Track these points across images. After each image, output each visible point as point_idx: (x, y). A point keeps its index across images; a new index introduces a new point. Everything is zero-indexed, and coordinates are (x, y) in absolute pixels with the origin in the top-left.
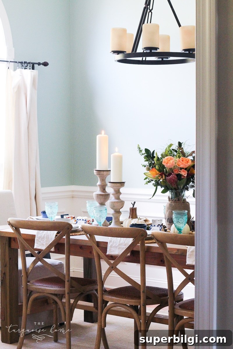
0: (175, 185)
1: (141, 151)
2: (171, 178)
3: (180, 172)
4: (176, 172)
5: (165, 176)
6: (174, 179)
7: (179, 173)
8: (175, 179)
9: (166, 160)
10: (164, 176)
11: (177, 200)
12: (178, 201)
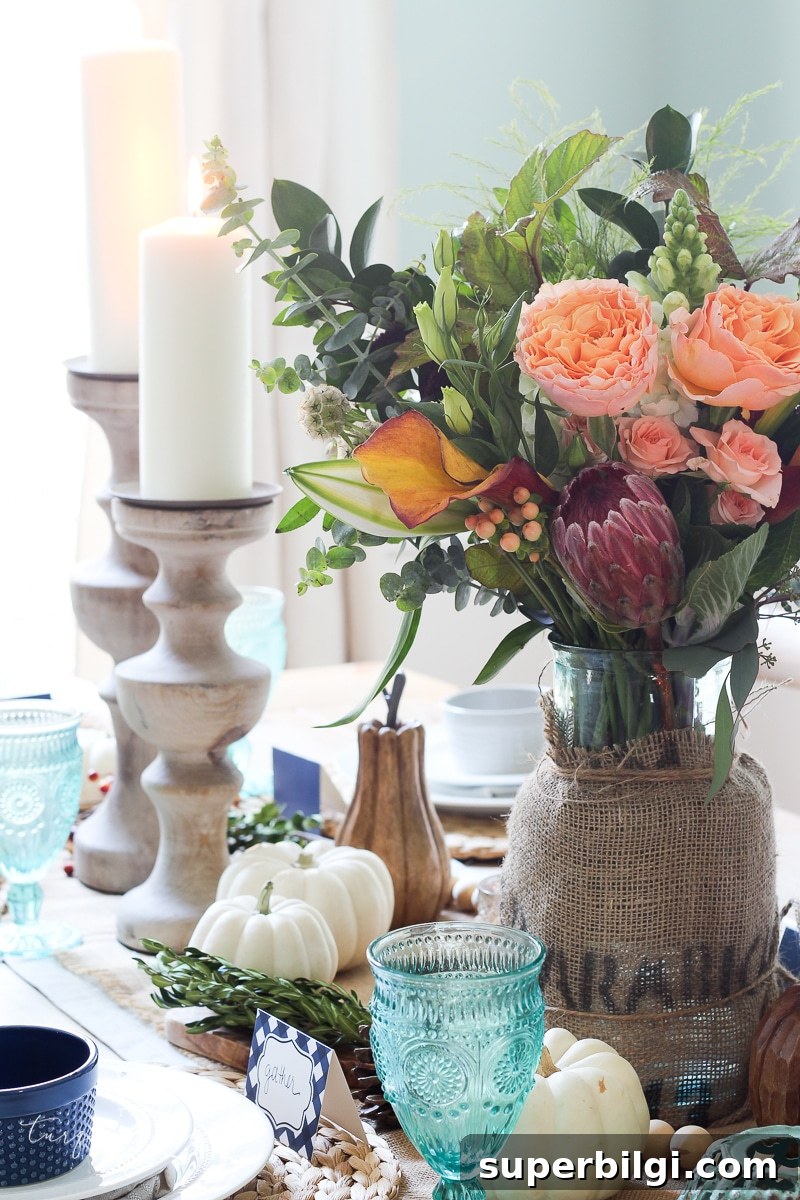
0: (649, 604)
1: (239, 213)
2: (617, 536)
3: (702, 452)
4: (653, 460)
5: (549, 502)
6: (650, 538)
7: (692, 464)
8: (661, 537)
9: (556, 327)
10: (532, 510)
11: (654, 754)
12: (660, 765)
